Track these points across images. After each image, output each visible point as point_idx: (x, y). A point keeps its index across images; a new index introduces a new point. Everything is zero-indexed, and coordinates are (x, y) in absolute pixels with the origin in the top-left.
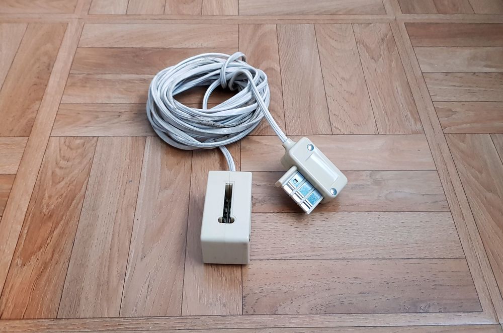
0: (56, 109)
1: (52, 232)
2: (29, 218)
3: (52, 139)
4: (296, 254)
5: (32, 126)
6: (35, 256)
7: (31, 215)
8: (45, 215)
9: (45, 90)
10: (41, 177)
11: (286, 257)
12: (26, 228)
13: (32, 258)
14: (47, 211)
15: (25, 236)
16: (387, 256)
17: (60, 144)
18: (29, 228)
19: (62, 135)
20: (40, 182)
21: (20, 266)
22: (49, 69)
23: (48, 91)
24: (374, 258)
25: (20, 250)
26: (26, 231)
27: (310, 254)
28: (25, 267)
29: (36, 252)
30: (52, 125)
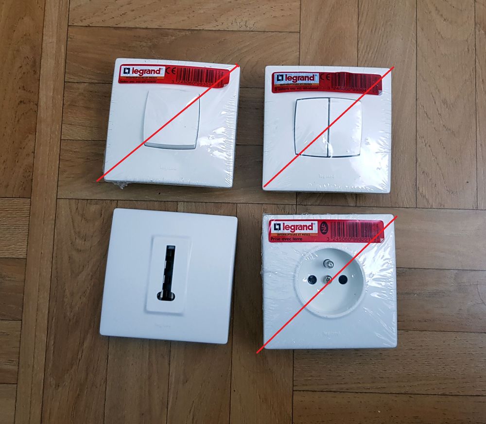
0: (56, 150)
1: (82, 344)
2: (53, 325)
3: (61, 202)
4: (354, 386)
5: (32, 180)
6: (68, 375)
7: (54, 319)
8: (70, 320)
9: (36, 112)
10: (56, 263)
11: (342, 389)
12: (52, 337)
13: (65, 377)
14: (72, 314)
15: (52, 349)
16: (455, 392)
17: (71, 212)
18: (55, 337)
19: (72, 196)
20: (57, 272)
21: (54, 386)
22: (35, 72)
23: (42, 116)
24: (440, 393)
25: (50, 365)
26: (52, 342)
27: (369, 386)
28: (60, 389)
29: (68, 370)
30: (56, 180)
